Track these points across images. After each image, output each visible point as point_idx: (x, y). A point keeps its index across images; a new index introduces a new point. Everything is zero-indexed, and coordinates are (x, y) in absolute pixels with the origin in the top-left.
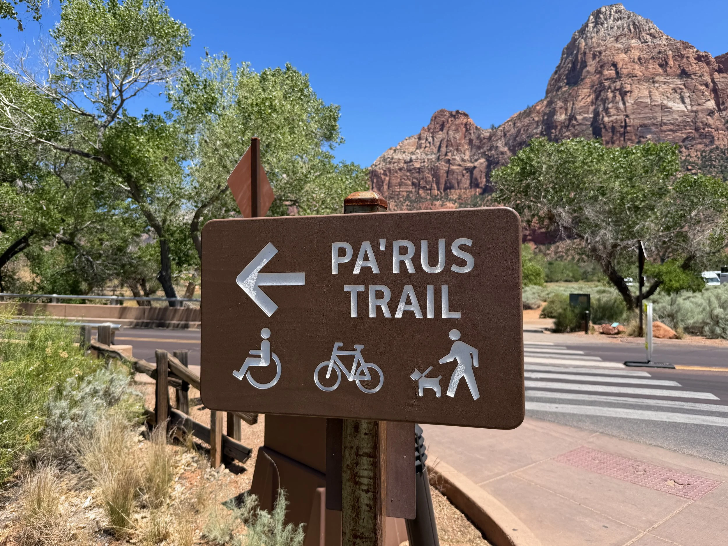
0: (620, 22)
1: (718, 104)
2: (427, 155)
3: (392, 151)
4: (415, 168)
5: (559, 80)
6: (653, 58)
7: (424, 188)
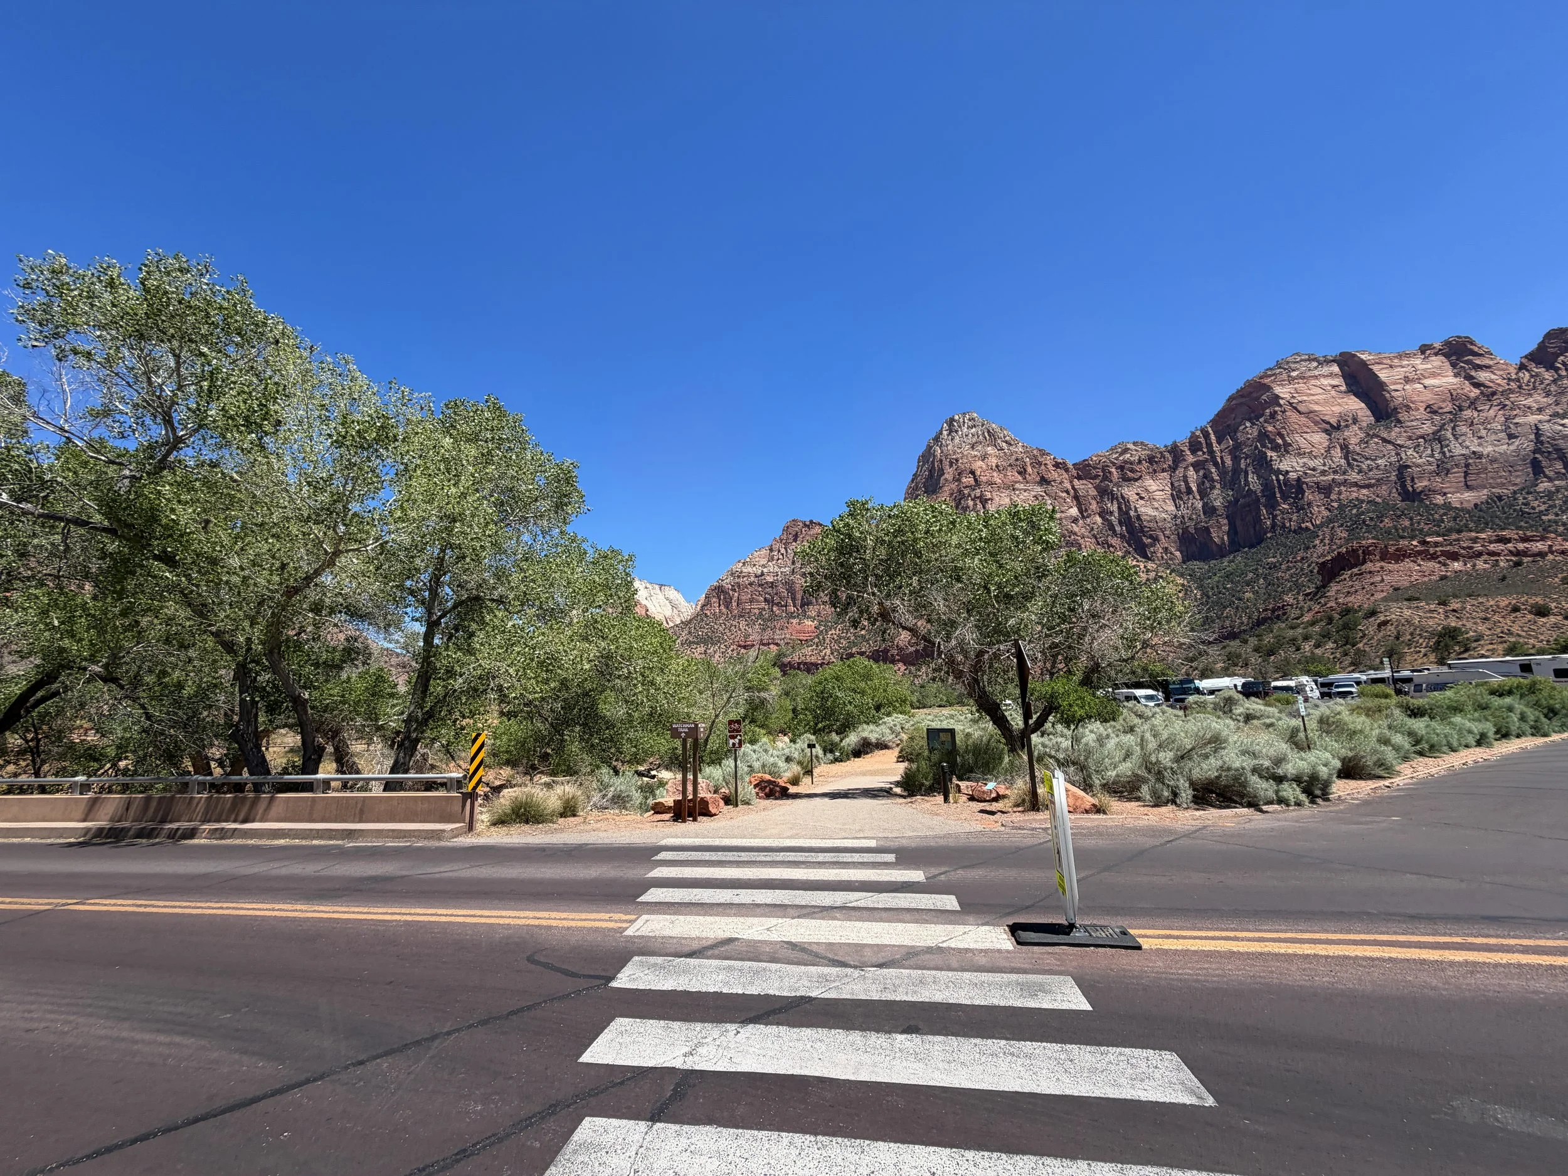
0: (974, 429)
1: (1081, 511)
2: (780, 568)
3: (741, 564)
4: (767, 583)
5: (916, 488)
6: (1010, 465)
7: (778, 604)
